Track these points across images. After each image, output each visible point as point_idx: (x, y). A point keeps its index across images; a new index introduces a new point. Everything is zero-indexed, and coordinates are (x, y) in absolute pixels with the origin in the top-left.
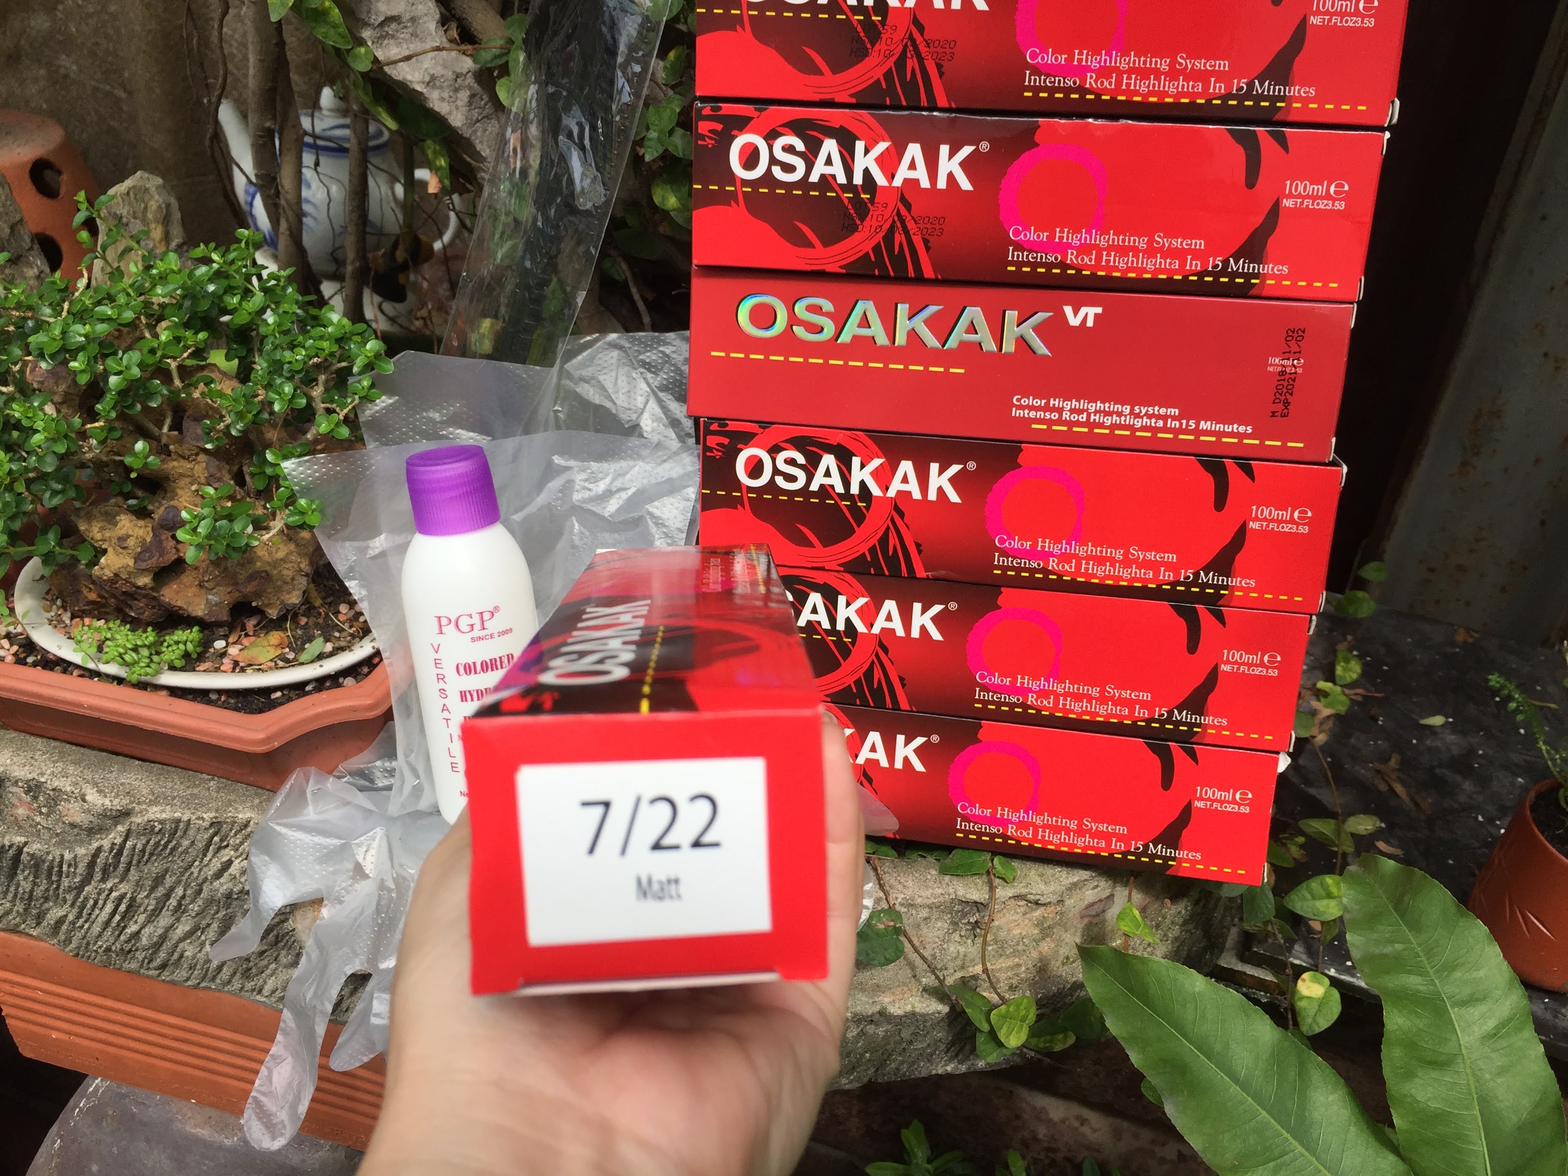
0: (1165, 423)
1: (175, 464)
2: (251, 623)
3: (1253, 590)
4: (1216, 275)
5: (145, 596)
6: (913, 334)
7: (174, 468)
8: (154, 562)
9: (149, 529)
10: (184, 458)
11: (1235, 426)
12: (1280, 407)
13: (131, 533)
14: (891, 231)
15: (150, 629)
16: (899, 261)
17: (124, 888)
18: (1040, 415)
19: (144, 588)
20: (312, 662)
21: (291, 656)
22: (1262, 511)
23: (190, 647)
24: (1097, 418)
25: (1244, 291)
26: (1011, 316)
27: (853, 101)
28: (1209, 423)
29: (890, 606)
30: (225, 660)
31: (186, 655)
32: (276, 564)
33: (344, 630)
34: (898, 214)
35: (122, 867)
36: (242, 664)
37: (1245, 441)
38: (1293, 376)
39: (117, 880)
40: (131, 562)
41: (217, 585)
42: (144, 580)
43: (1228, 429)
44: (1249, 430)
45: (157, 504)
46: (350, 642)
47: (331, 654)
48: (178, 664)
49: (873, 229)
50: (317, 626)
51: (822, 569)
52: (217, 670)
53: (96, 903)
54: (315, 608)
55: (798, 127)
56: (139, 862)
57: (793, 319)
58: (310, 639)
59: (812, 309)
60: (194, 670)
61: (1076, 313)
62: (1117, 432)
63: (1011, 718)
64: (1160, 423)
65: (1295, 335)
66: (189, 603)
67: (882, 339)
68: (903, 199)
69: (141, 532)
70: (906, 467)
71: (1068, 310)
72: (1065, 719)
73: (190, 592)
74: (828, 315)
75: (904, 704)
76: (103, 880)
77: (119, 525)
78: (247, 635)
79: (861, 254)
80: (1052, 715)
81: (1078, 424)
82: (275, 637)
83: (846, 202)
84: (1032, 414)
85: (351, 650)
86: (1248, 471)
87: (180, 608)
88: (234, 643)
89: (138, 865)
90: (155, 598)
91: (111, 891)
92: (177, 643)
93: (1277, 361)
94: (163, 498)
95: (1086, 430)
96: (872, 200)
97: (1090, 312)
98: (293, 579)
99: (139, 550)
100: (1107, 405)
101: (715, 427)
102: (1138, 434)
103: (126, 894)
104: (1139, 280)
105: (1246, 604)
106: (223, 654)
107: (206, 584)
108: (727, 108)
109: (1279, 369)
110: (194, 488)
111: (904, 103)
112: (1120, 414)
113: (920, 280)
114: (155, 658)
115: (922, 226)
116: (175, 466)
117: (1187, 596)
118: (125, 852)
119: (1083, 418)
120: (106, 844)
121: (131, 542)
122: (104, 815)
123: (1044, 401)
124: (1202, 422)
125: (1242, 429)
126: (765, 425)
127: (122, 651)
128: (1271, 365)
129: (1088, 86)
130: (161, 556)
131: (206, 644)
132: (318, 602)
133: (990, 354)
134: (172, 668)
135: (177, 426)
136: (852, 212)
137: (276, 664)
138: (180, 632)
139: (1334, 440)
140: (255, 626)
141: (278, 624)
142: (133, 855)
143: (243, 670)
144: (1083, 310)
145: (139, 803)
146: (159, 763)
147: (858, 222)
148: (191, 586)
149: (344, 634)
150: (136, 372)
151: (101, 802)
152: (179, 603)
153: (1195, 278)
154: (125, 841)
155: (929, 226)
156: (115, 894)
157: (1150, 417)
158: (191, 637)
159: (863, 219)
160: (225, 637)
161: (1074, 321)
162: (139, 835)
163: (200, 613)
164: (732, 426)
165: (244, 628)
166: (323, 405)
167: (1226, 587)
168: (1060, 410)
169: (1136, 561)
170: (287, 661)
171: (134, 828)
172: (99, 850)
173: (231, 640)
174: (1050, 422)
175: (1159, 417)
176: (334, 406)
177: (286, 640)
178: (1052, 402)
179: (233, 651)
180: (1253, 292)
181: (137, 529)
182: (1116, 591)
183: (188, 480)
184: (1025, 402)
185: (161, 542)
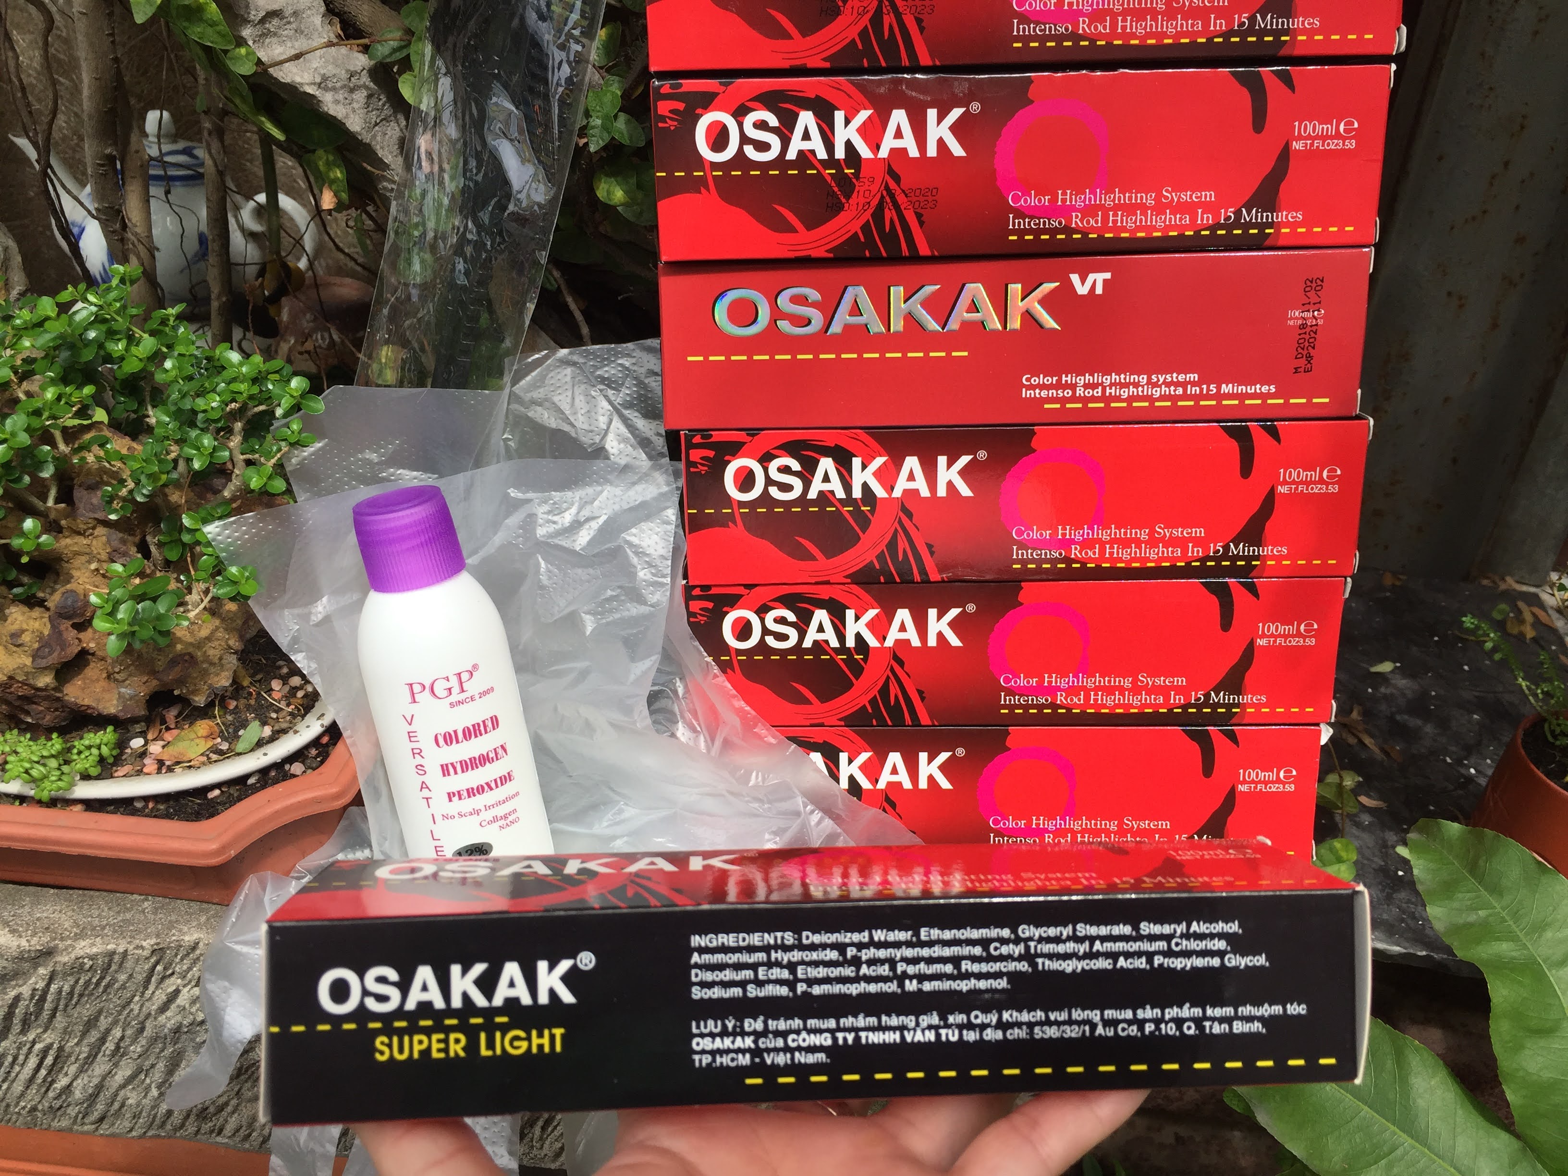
0: (1185, 390)
1: (68, 541)
2: (171, 715)
3: (1286, 558)
4: (1229, 227)
5: (47, 698)
6: (910, 318)
7: (66, 546)
8: (55, 658)
9: (46, 620)
10: (79, 533)
11: (1258, 386)
12: (1303, 361)
13: (25, 626)
14: (880, 207)
15: (54, 736)
16: (890, 239)
17: (49, 1037)
18: (1053, 393)
19: (45, 689)
20: (252, 750)
21: (225, 746)
22: (1290, 473)
23: (105, 750)
24: (1113, 391)
25: (1259, 243)
26: (1016, 288)
27: (827, 65)
28: (1230, 386)
29: (903, 615)
30: (147, 761)
31: (102, 760)
32: (200, 644)
33: (282, 709)
34: (887, 188)
35: (46, 1014)
36: (168, 763)
37: (1269, 401)
38: (1314, 329)
39: (40, 1030)
40: (28, 661)
41: (130, 675)
42: (45, 680)
43: (1251, 390)
44: (1273, 389)
45: (48, 590)
46: (291, 722)
47: (272, 739)
48: (94, 772)
49: (860, 207)
50: (248, 707)
51: (828, 583)
52: (139, 773)
53: (15, 1058)
54: (243, 688)
55: (769, 101)
56: (66, 1006)
57: (777, 314)
58: (244, 725)
59: (797, 300)
60: (112, 777)
61: (1083, 281)
62: (1135, 404)
63: (1041, 720)
64: (1180, 391)
65: (1314, 285)
66: (99, 700)
67: (876, 327)
68: (891, 172)
69: (37, 625)
70: (912, 463)
71: (1075, 278)
72: (1098, 715)
73: (98, 688)
74: (814, 305)
75: (925, 719)
76: (24, 1031)
77: (10, 620)
78: (168, 729)
79: (850, 234)
80: (1084, 712)
81: (1094, 399)
82: (203, 727)
83: (829, 179)
84: (1044, 394)
85: (296, 732)
86: (1273, 432)
87: (89, 707)
88: (154, 740)
89: (65, 1010)
90: (58, 699)
91: (34, 1043)
92: (89, 747)
93: (1297, 314)
94: (55, 582)
95: (1102, 405)
96: (857, 175)
97: (1099, 279)
98: (221, 659)
99: (36, 645)
100: (1122, 376)
101: (697, 439)
102: (1157, 404)
103: (52, 1044)
104: (1149, 239)
105: (1279, 572)
106: (143, 754)
107: (117, 676)
108: (689, 85)
109: (1300, 322)
110: (93, 566)
111: (884, 64)
112: (1136, 385)
113: (916, 259)
114: (65, 769)
115: (914, 199)
116: (67, 543)
117: (1219, 571)
118: (50, 998)
119: (1098, 392)
120: (26, 991)
121: (26, 638)
122: (20, 958)
123: (1055, 379)
124: (1224, 386)
125: (1265, 389)
126: (753, 432)
127: (27, 765)
128: (1291, 319)
129: (1081, 32)
130: (62, 650)
131: (122, 744)
132: (246, 683)
133: (995, 332)
134: (86, 777)
135: (66, 496)
136: (836, 189)
137: (209, 758)
138: (92, 735)
139: (1359, 391)
140: (176, 717)
141: (205, 712)
142: (59, 1000)
143: (170, 770)
144: (1091, 277)
145: (62, 939)
146: (80, 889)
147: (844, 200)
148: (98, 680)
149: (281, 715)
150: (24, 439)
151: (16, 943)
152: (86, 702)
153: (1207, 233)
154: (48, 985)
155: (922, 199)
156: (38, 1046)
157: (1168, 384)
158: (105, 740)
159: (848, 197)
160: (143, 734)
161: (1082, 290)
162: (65, 975)
163: (113, 711)
164: (717, 436)
165: (163, 721)
166: (242, 457)
167: (1257, 558)
168: (1073, 387)
169: (1162, 539)
170: (221, 753)
171: (59, 968)
172: (17, 999)
173: (150, 736)
174: (1063, 401)
175: (1177, 384)
176: (257, 456)
177: (216, 729)
178: (1064, 378)
179: (155, 748)
180: (1268, 243)
181: (31, 622)
182: (1144, 573)
183: (84, 558)
184: (1035, 381)
185: (60, 633)
